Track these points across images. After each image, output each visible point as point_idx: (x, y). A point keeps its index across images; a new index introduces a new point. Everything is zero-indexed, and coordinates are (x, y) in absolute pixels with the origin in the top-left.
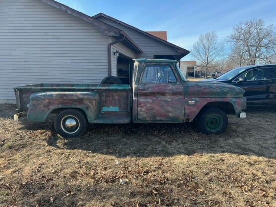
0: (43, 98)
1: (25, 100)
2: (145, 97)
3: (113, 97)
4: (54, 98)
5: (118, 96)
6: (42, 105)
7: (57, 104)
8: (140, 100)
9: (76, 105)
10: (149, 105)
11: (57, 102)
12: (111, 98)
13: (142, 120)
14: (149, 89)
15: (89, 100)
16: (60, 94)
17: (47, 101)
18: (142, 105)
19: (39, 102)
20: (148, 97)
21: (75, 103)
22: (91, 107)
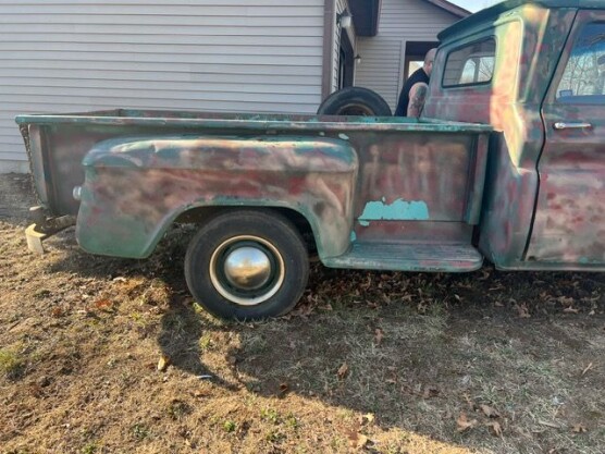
0: (138, 162)
1: (65, 168)
2: (569, 166)
3: (409, 161)
4: (186, 165)
5: (432, 157)
6: (137, 193)
7: (198, 190)
8: (551, 178)
9: (277, 195)
10: (584, 202)
11: (198, 185)
12: (401, 169)
13: (541, 263)
14: (597, 130)
15: (330, 173)
16: (209, 150)
17: (154, 176)
18: (558, 199)
19: (123, 181)
20: (584, 166)
21: (272, 189)
22: (332, 206)
